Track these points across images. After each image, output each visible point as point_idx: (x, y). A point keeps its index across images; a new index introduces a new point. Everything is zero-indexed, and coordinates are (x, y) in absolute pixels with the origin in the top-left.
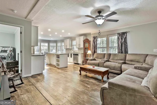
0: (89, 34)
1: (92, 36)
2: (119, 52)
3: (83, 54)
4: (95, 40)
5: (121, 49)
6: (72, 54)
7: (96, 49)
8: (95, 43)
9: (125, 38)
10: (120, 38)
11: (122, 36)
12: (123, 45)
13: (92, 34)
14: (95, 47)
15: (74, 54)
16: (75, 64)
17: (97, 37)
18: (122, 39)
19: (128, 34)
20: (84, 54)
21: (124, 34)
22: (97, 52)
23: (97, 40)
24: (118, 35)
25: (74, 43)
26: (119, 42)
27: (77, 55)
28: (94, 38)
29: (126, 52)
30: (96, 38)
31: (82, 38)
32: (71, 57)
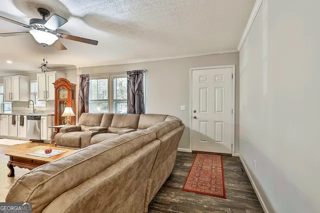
0: (73, 68)
1: (80, 73)
2: (129, 112)
3: (52, 115)
4: (85, 83)
5: (132, 104)
6: (25, 117)
7: (87, 103)
8: (85, 90)
9: (140, 82)
10: (131, 81)
11: (134, 79)
12: (136, 96)
13: (79, 68)
14: (85, 101)
15: (29, 118)
16: (34, 141)
17: (88, 76)
18: (134, 84)
19: (144, 74)
20: (56, 115)
21: (138, 75)
22: (88, 112)
23: (88, 83)
24: (128, 76)
25: (34, 87)
26: (130, 89)
27: (38, 118)
28: (83, 78)
29: (141, 111)
30: (87, 79)
31: (53, 77)
32: (22, 124)
